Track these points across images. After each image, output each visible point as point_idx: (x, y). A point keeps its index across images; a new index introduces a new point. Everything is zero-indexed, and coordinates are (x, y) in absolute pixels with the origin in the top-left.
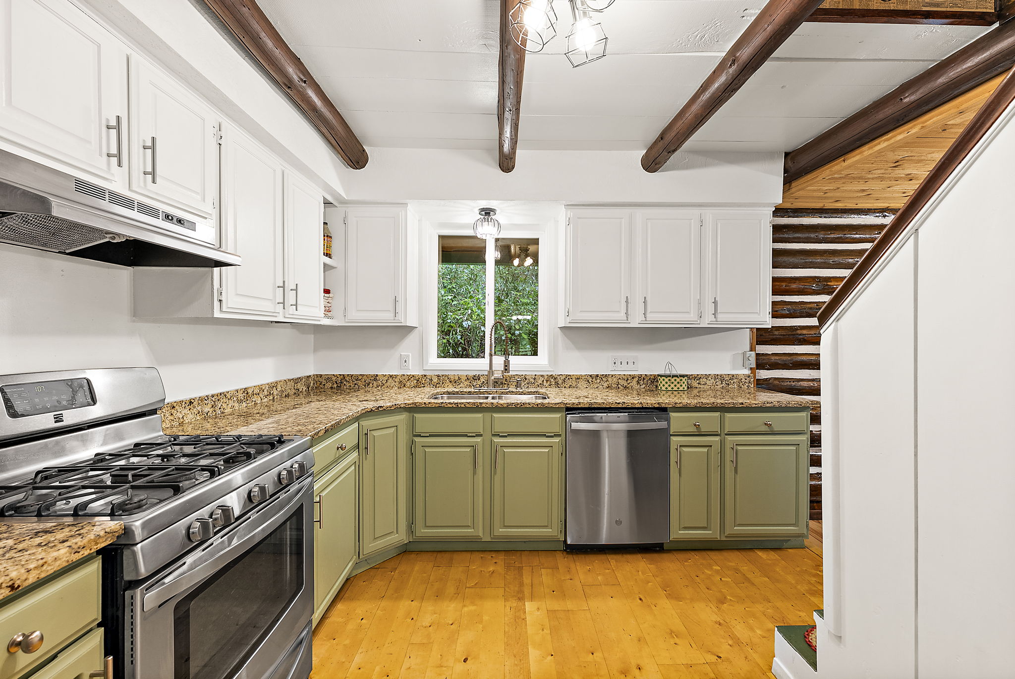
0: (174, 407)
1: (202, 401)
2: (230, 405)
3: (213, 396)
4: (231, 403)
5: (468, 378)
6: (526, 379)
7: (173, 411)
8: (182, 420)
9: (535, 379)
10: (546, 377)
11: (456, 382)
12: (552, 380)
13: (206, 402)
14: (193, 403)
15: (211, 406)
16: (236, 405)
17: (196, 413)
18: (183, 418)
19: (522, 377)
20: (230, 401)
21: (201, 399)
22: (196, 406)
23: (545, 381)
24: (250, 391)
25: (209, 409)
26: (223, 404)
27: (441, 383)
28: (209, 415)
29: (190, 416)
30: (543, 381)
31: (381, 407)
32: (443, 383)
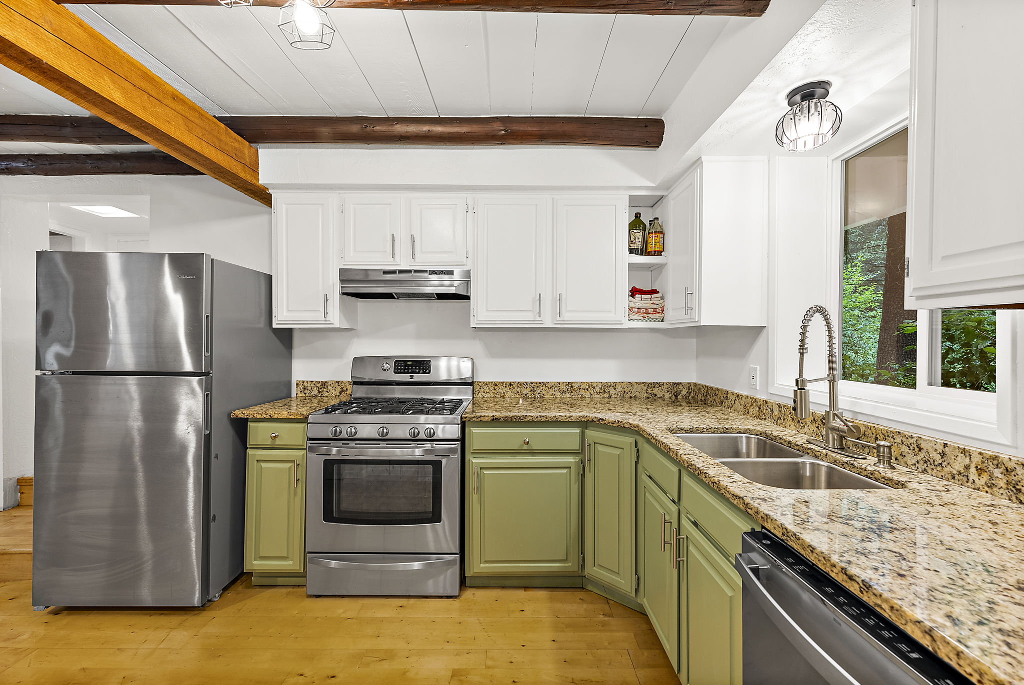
0: (496, 385)
1: (521, 385)
2: (551, 393)
3: (532, 383)
4: (551, 392)
5: (814, 419)
6: (920, 449)
7: (496, 387)
8: (503, 395)
9: (943, 455)
10: (977, 459)
11: (799, 422)
12: (997, 473)
13: (525, 386)
14: (513, 385)
15: (530, 390)
16: (558, 395)
17: (515, 392)
18: (504, 393)
19: (911, 441)
20: (551, 390)
21: (520, 384)
22: (516, 388)
23: (973, 470)
24: (575, 386)
25: (528, 392)
26: (543, 391)
27: (782, 418)
28: (527, 395)
29: (510, 394)
30: (967, 467)
31: (602, 420)
32: (784, 419)
